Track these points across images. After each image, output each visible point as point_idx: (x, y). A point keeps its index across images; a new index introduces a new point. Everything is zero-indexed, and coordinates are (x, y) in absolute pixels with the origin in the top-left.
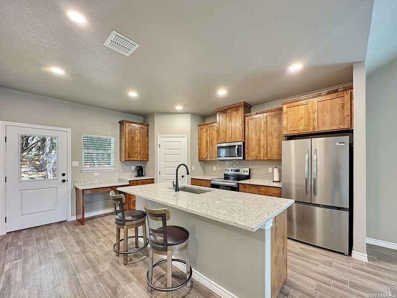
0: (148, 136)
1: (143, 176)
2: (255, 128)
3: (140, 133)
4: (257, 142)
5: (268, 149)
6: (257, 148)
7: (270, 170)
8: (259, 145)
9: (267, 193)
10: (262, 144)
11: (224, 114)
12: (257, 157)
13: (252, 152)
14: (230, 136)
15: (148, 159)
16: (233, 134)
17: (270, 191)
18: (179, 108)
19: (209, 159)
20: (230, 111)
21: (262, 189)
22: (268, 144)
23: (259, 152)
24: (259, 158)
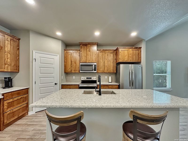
0: (19, 49)
1: (12, 87)
2: (103, 57)
3: (11, 45)
4: (103, 64)
5: (109, 67)
6: (103, 67)
7: (106, 77)
8: (104, 65)
9: (112, 88)
10: (106, 65)
11: (85, 47)
12: (104, 71)
13: (101, 68)
14: (89, 59)
15: (19, 70)
16: (91, 58)
17: (114, 87)
18: (59, 34)
19: (73, 72)
20: (89, 45)
21: (110, 86)
22: (109, 65)
23: (104, 69)
24: (104, 72)
